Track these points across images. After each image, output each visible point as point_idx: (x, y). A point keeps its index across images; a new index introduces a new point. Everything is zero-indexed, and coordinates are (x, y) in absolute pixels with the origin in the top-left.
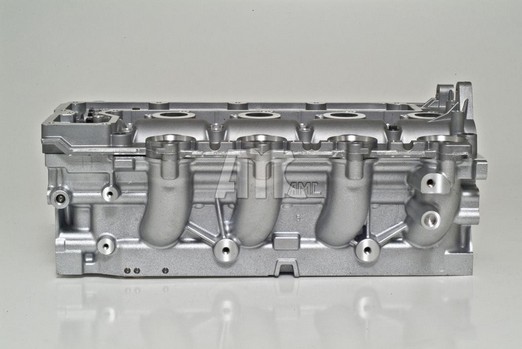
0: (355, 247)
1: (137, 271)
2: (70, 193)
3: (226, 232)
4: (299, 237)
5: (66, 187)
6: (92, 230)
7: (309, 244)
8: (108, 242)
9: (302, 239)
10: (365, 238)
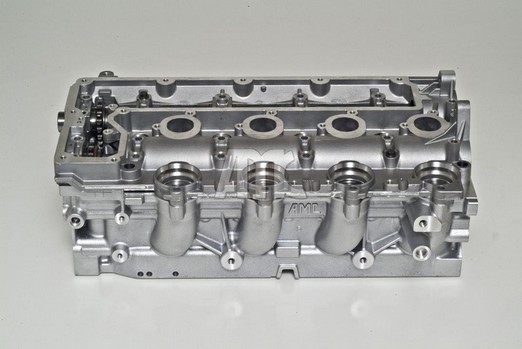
0: (352, 257)
1: (149, 274)
2: (83, 214)
3: (231, 243)
4: (300, 244)
5: (80, 209)
6: (106, 237)
7: (309, 250)
8: (122, 252)
9: (302, 247)
10: (361, 249)
